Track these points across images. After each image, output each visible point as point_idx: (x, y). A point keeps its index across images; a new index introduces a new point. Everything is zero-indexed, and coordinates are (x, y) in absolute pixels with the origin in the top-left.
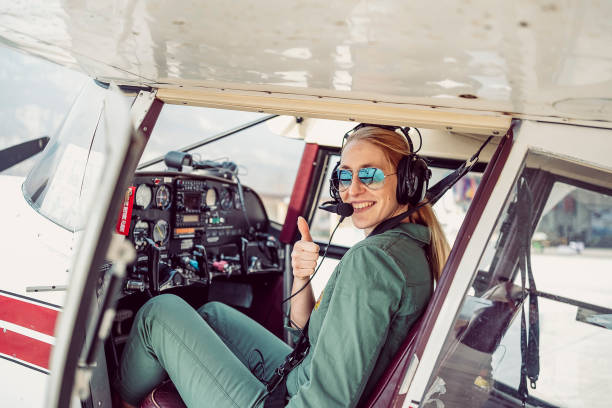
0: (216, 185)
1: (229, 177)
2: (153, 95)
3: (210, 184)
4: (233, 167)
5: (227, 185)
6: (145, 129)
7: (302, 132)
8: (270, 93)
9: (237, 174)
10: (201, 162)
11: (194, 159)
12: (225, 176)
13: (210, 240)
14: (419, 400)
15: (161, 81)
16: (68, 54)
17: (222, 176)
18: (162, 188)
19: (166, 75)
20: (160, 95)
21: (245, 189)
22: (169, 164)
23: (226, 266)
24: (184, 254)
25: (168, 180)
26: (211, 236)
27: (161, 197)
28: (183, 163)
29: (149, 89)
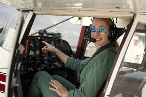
0: (54, 40)
1: (59, 37)
2: (33, 12)
3: (52, 39)
4: (59, 34)
5: (58, 40)
6: (31, 22)
7: (81, 22)
8: (65, 10)
9: (61, 36)
10: (50, 33)
11: (47, 32)
12: (57, 37)
13: (53, 57)
14: (109, 95)
15: (35, 8)
16: (9, 2)
17: (56, 37)
18: (38, 41)
19: (36, 7)
20: (35, 12)
21: (64, 41)
22: (39, 33)
23: (58, 64)
24: (45, 61)
25: (39, 38)
26: (53, 55)
27: (37, 43)
28: (44, 33)
29: (32, 11)
